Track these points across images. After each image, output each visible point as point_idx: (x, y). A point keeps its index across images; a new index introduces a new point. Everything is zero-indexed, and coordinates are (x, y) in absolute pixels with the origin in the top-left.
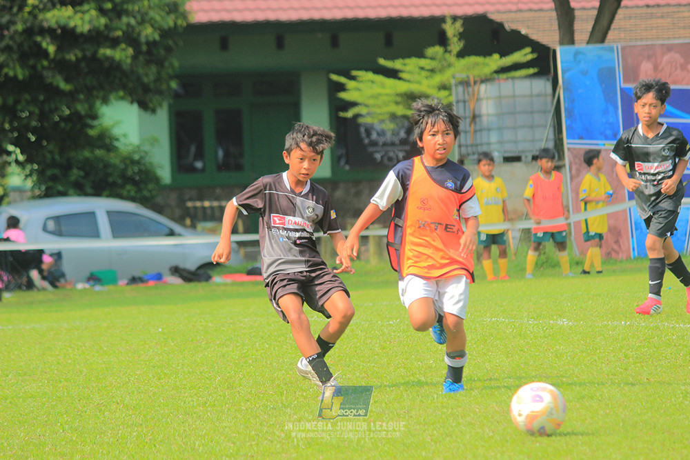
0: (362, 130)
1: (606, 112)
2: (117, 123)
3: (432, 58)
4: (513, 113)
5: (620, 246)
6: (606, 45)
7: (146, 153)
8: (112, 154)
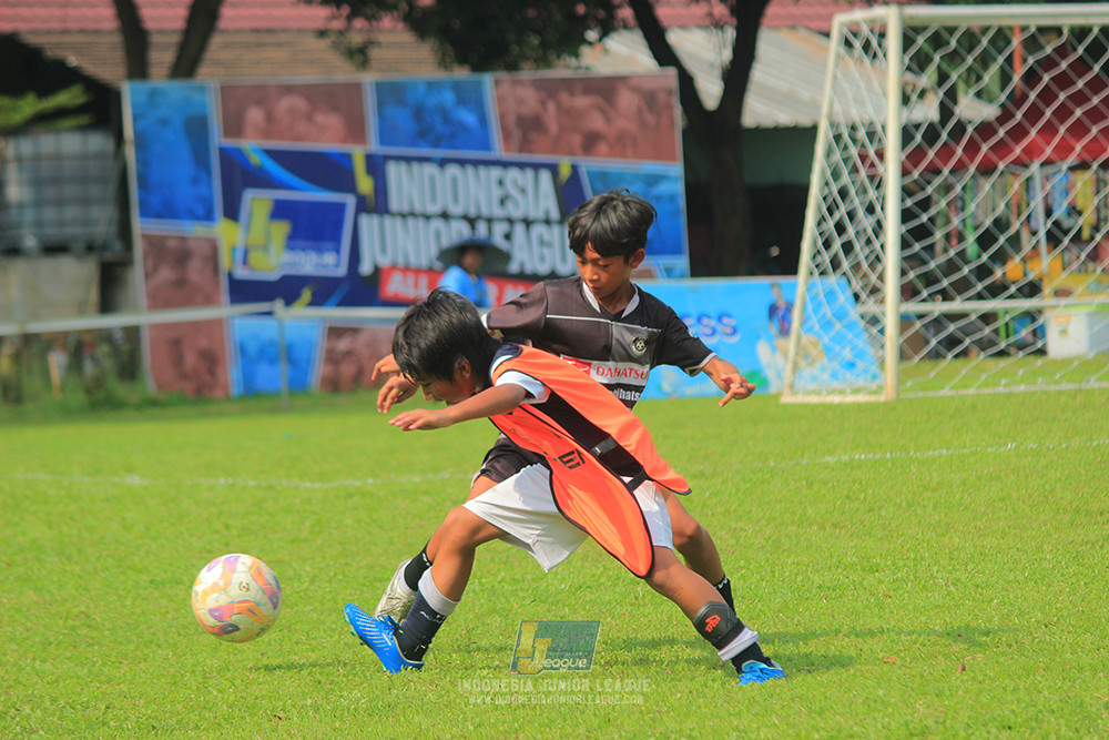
4: (58, 181)
6: (196, 81)
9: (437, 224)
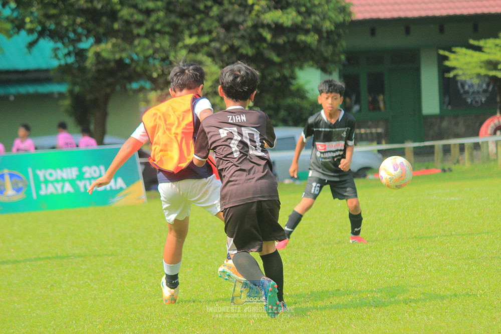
2: (308, 82)
8: (305, 102)
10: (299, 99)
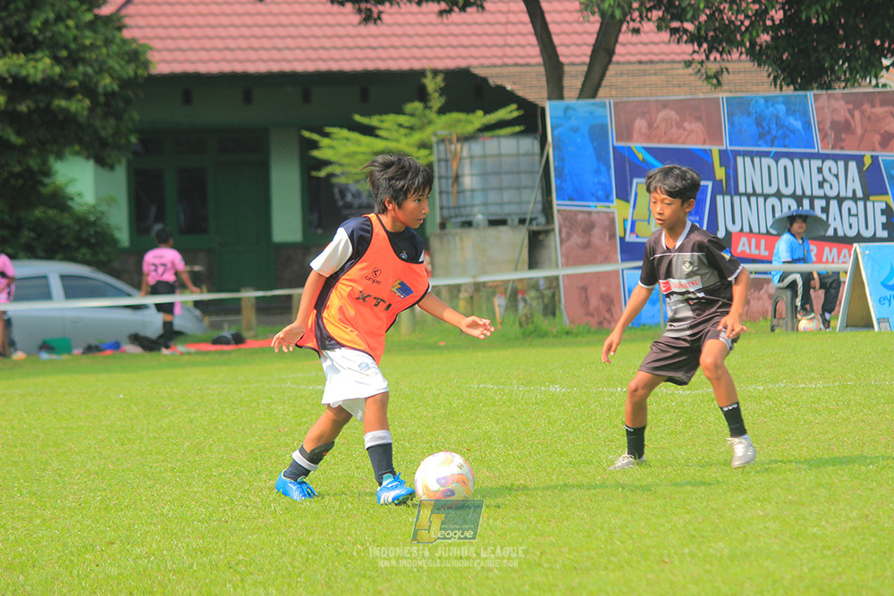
0: (336, 191)
1: (598, 172)
2: (72, 181)
3: (412, 115)
4: (498, 173)
5: (612, 315)
6: (597, 100)
7: (102, 213)
8: (66, 215)
9: (772, 201)
10: (55, 211)
